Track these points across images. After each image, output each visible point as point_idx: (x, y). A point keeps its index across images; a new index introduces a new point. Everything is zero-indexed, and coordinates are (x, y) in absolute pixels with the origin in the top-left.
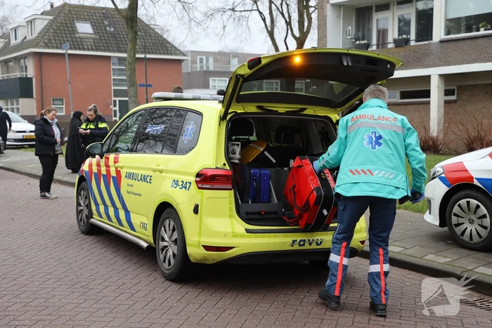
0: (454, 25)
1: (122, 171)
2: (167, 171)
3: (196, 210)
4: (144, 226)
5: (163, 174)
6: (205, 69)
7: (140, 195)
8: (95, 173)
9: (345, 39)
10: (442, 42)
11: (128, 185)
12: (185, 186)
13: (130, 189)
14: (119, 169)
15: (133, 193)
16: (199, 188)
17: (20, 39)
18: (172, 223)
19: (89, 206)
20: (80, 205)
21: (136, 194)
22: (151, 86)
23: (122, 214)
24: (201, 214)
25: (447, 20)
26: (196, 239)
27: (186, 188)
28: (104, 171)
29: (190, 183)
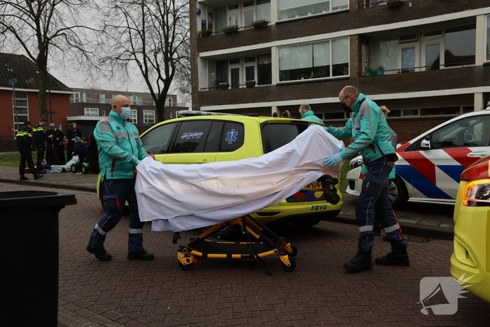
0: (284, 74)
6: (79, 101)
9: (210, 81)
10: (278, 85)
22: (54, 113)
25: (280, 71)
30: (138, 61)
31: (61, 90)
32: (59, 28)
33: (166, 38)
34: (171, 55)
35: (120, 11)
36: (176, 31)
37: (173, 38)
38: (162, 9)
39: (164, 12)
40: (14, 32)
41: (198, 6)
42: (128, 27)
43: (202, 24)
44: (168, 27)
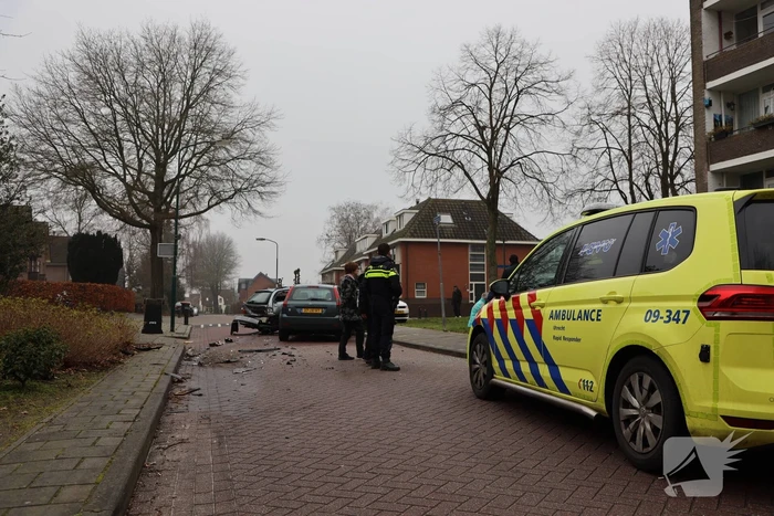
1: (542, 311)
2: (631, 299)
3: (705, 355)
4: (587, 386)
5: (625, 305)
7: (578, 340)
8: (497, 320)
11: (555, 328)
12: (674, 317)
13: (559, 333)
14: (538, 308)
15: (565, 339)
16: (708, 319)
17: (390, 232)
18: (647, 380)
19: (488, 364)
20: (475, 363)
21: (571, 340)
23: (544, 370)
24: (716, 361)
26: (709, 404)
27: (678, 320)
28: (511, 314)
29: (688, 312)
30: (621, 192)
31: (526, 240)
32: (514, 158)
33: (665, 155)
34: (672, 180)
35: (596, 127)
36: (680, 143)
37: (675, 154)
38: (658, 115)
39: (662, 119)
40: (462, 167)
41: (707, 96)
42: (608, 148)
43: (715, 120)
44: (667, 139)
